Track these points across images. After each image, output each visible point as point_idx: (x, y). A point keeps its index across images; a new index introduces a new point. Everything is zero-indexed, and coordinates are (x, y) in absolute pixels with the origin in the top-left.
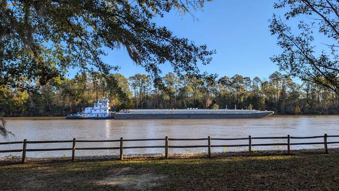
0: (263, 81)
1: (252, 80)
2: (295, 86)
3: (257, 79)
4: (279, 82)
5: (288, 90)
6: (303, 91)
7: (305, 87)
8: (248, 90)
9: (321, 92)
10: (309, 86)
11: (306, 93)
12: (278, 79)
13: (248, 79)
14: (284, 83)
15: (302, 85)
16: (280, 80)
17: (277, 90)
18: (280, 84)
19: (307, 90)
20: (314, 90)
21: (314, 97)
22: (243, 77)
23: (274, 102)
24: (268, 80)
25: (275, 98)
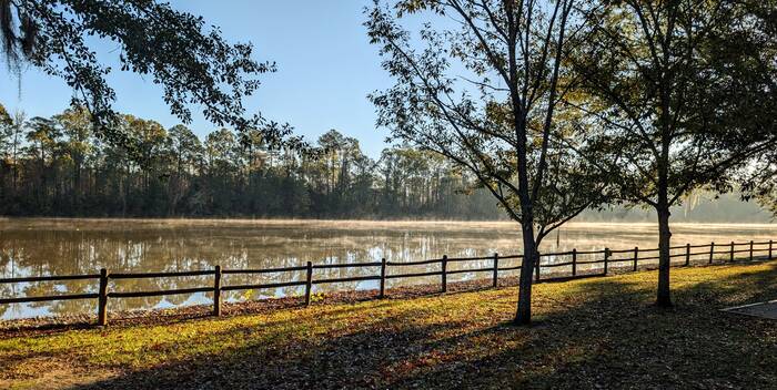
2: (366, 163)
4: (337, 152)
5: (354, 169)
6: (380, 174)
7: (383, 165)
8: (274, 165)
9: (410, 177)
10: (390, 164)
11: (384, 177)
12: (336, 146)
14: (346, 155)
15: (379, 162)
16: (340, 149)
17: (333, 169)
18: (339, 156)
19: (387, 172)
20: (399, 173)
21: (397, 185)
23: (325, 192)
25: (327, 185)
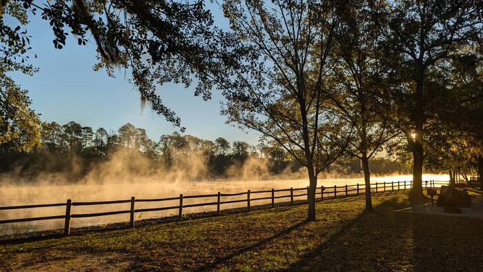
0: (111, 135)
1: (94, 131)
2: (150, 144)
3: (101, 130)
4: (131, 137)
6: (159, 151)
7: (162, 145)
8: (88, 146)
11: (162, 153)
12: (130, 133)
13: (89, 129)
14: (137, 139)
15: (159, 143)
16: (133, 136)
18: (133, 140)
19: (164, 150)
22: (82, 127)
24: (118, 134)
